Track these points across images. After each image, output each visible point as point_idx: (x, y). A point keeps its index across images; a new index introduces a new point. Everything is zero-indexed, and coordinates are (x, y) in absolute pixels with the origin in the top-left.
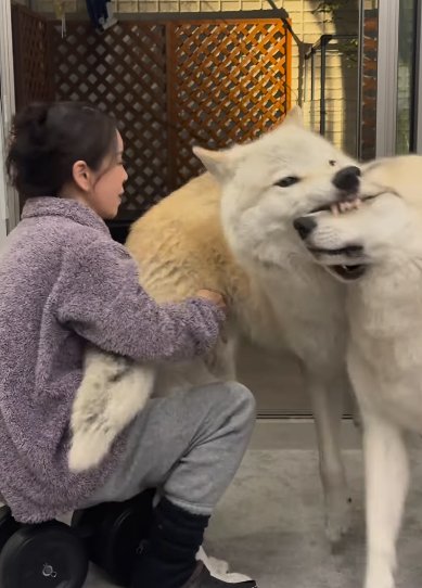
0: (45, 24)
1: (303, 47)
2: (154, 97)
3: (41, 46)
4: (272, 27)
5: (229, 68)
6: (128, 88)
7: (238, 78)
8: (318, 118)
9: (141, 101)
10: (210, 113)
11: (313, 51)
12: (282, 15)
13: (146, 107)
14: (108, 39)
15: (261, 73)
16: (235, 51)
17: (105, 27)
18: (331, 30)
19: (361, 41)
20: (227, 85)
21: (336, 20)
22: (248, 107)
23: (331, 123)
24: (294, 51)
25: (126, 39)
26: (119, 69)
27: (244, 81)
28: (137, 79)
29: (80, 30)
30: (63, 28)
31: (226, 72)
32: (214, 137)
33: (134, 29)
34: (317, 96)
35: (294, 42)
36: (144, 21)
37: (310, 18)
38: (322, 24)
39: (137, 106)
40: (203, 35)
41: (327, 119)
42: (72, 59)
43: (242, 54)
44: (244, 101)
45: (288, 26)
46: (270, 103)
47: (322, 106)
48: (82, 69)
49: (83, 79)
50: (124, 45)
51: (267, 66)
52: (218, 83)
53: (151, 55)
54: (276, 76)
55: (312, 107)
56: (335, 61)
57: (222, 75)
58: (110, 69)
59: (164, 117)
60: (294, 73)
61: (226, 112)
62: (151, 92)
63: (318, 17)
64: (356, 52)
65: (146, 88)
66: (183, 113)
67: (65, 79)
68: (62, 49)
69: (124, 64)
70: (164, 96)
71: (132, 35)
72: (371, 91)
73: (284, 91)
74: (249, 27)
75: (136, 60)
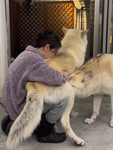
0: (17, 3)
1: (77, 10)
2: (42, 21)
3: (16, 9)
4: (70, 5)
5: (60, 14)
6: (36, 19)
7: (62, 17)
8: (80, 26)
10: (55, 25)
11: (80, 11)
12: (73, 2)
13: (41, 23)
14: (32, 7)
15: (67, 16)
16: (61, 10)
17: (31, 5)
18: (84, 6)
19: (91, 8)
20: (59, 18)
21: (85, 4)
22: (64, 24)
23: (84, 27)
24: (75, 11)
25: (36, 7)
26: (34, 14)
27: (63, 18)
28: (38, 17)
29: (25, 5)
30: (21, 5)
31: (59, 15)
32: (56, 30)
33: (38, 5)
34: (80, 21)
35: (75, 9)
36: (40, 3)
37: (79, 3)
38: (82, 4)
39: (38, 23)
40: (54, 7)
41: (82, 26)
42: (23, 12)
43: (63, 11)
44: (63, 22)
45: (74, 5)
46: (69, 23)
47: (82, 23)
48: (26, 14)
49: (26, 17)
50: (35, 9)
51: (69, 14)
52: (57, 18)
53: (42, 11)
54: (71, 16)
55: (79, 24)
56: (85, 13)
57: (58, 16)
58: (32, 14)
59: (45, 26)
60: (75, 16)
61: (59, 25)
62: (42, 20)
63: (81, 3)
64: (89, 11)
65: (40, 19)
66: (49, 25)
67: (21, 17)
68: (21, 10)
69: (35, 13)
70: (45, 21)
71: (37, 7)
72: (93, 20)
73: (73, 20)
74: (65, 5)
75: (38, 12)
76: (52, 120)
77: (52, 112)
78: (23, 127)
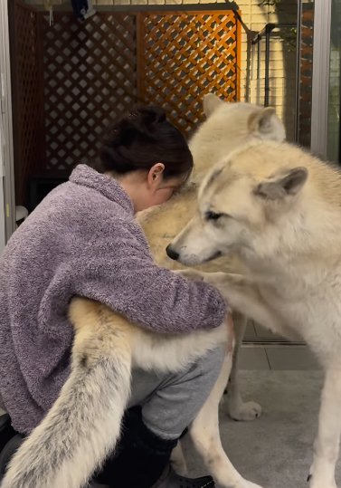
0: (35, 14)
1: (250, 34)
2: (127, 75)
3: (32, 32)
4: (225, 18)
5: (189, 52)
6: (105, 68)
7: (196, 60)
8: (263, 93)
9: (116, 79)
10: (173, 89)
11: (259, 38)
12: (234, 8)
13: (120, 84)
14: (88, 27)
15: (215, 56)
16: (194, 37)
17: (86, 17)
18: (274, 20)
19: (299, 30)
20: (187, 66)
21: (279, 12)
22: (205, 84)
23: (274, 98)
24: (244, 38)
25: (103, 27)
26: (97, 52)
27: (201, 62)
28: (112, 60)
29: (65, 19)
30: (51, 18)
31: (186, 55)
32: (177, 109)
33: (110, 18)
34: (263, 75)
35: (243, 30)
36: (119, 12)
37: (257, 10)
38: (267, 15)
39: (112, 83)
40: (167, 25)
41: (270, 94)
42: (58, 43)
43: (199, 40)
44: (201, 79)
45: (238, 17)
46: (223, 81)
47: (267, 84)
48: (67, 52)
49: (67, 60)
50: (101, 32)
51: (221, 50)
52: (179, 64)
53: (124, 41)
54: (228, 59)
55: (258, 84)
56: (277, 46)
57: (183, 57)
58: (90, 52)
59: (135, 92)
60: (243, 56)
61: (186, 88)
62: (124, 71)
63: (263, 9)
64: (295, 38)
65: (120, 68)
66: (150, 89)
67: (52, 60)
68: (50, 35)
69: (101, 48)
70: (134, 75)
71: (108, 24)
72: (308, 72)
73: (235, 71)
74: (205, 18)
75: (111, 44)
76: (168, 424)
77: (166, 396)
78: (55, 464)
